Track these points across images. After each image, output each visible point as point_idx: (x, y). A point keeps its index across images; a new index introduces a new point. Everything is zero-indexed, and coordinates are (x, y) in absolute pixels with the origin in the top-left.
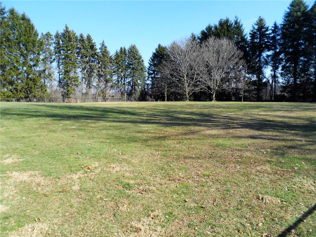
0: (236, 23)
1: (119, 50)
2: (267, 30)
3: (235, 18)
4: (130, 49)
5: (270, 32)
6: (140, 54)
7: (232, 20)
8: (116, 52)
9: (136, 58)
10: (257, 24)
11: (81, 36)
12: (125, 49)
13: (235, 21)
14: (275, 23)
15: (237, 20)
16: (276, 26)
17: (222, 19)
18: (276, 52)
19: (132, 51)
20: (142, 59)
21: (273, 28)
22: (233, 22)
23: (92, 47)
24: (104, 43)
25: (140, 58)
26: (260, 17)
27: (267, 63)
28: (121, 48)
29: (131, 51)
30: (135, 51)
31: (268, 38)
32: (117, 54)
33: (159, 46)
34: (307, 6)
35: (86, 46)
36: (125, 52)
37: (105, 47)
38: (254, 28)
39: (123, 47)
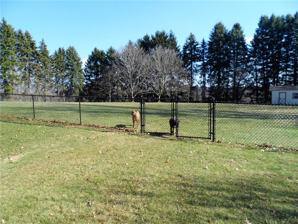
0: (171, 35)
1: (58, 50)
2: (197, 45)
3: (170, 32)
4: (69, 50)
5: (200, 46)
6: (79, 56)
7: (168, 33)
8: (55, 52)
9: (76, 60)
10: (189, 39)
11: (20, 32)
12: (63, 50)
13: (170, 34)
14: (203, 40)
15: (172, 34)
16: (204, 43)
17: (158, 31)
18: (204, 62)
19: (72, 52)
20: (81, 61)
21: (202, 44)
22: (169, 35)
23: (32, 45)
24: (43, 42)
25: (79, 59)
26: (191, 33)
27: (196, 71)
28: (60, 49)
29: (70, 53)
30: (74, 53)
31: (198, 51)
32: (56, 55)
33: (95, 49)
34: (226, 30)
35: (26, 43)
36: (64, 53)
37: (45, 46)
38: (187, 42)
39: (61, 48)
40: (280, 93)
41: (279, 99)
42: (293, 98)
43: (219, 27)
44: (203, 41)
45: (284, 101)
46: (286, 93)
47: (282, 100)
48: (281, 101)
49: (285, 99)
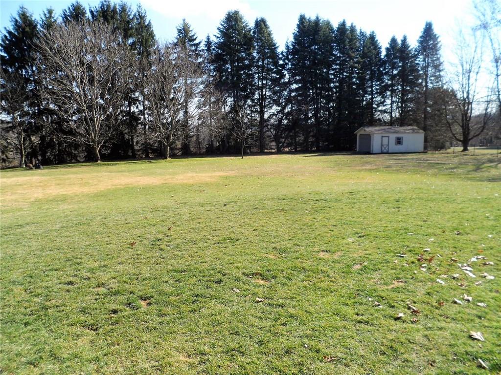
14: (208, 36)
16: (209, 42)
21: (206, 44)
40: (382, 137)
41: (382, 145)
42: (396, 145)
43: (233, 20)
44: (208, 39)
45: (387, 148)
46: (388, 137)
47: (385, 146)
48: (383, 148)
49: (388, 145)
